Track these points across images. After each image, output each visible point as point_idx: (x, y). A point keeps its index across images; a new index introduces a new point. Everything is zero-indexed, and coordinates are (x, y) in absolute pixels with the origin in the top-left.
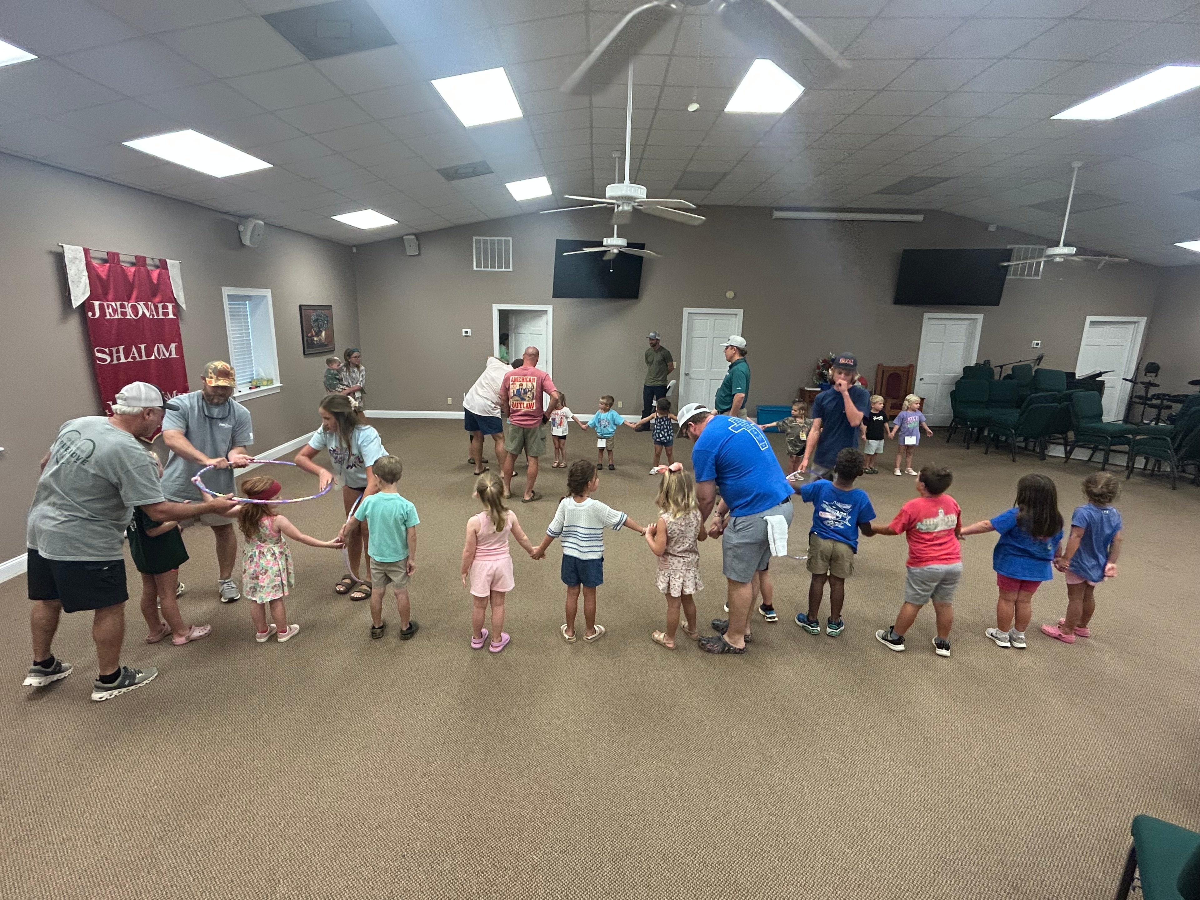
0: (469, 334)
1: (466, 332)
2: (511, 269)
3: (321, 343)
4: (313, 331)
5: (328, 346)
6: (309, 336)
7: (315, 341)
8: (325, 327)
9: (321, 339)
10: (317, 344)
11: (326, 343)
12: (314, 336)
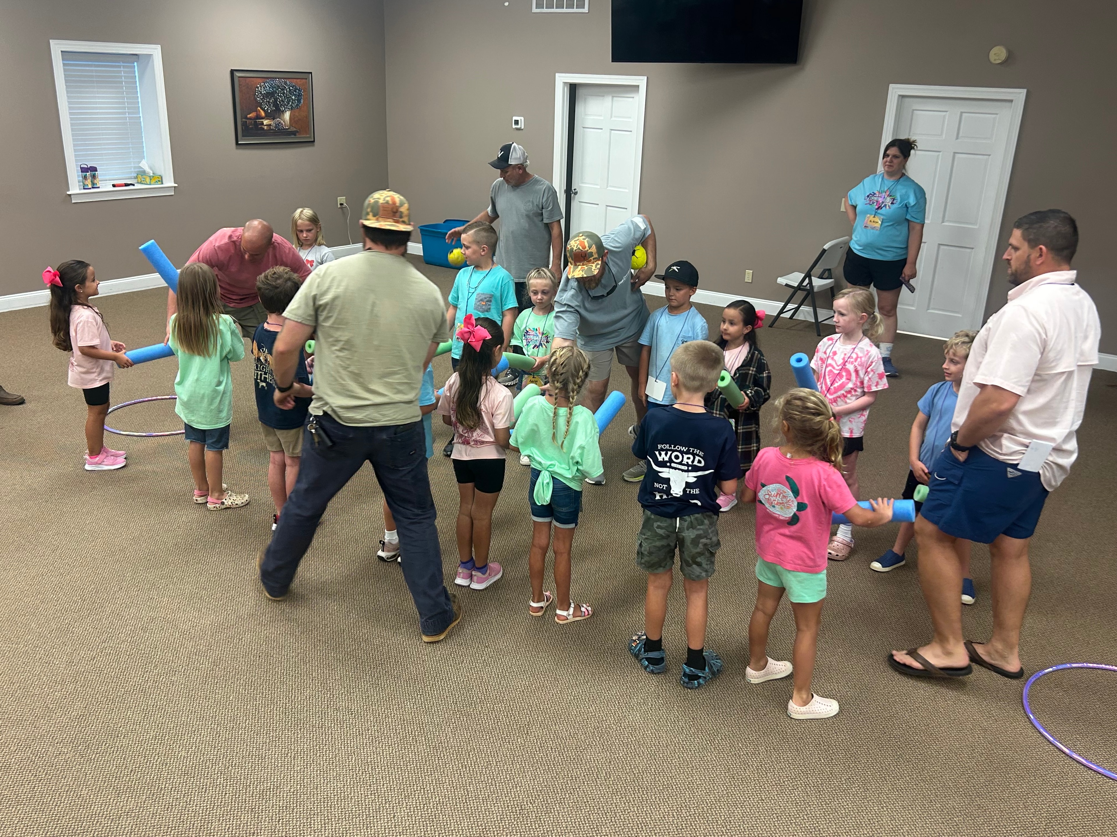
0: (521, 125)
1: (517, 122)
2: (586, 10)
3: (279, 129)
4: (261, 111)
5: (297, 134)
6: (250, 117)
7: (265, 125)
8: (291, 105)
9: (280, 123)
10: (269, 130)
11: (293, 129)
12: (263, 118)
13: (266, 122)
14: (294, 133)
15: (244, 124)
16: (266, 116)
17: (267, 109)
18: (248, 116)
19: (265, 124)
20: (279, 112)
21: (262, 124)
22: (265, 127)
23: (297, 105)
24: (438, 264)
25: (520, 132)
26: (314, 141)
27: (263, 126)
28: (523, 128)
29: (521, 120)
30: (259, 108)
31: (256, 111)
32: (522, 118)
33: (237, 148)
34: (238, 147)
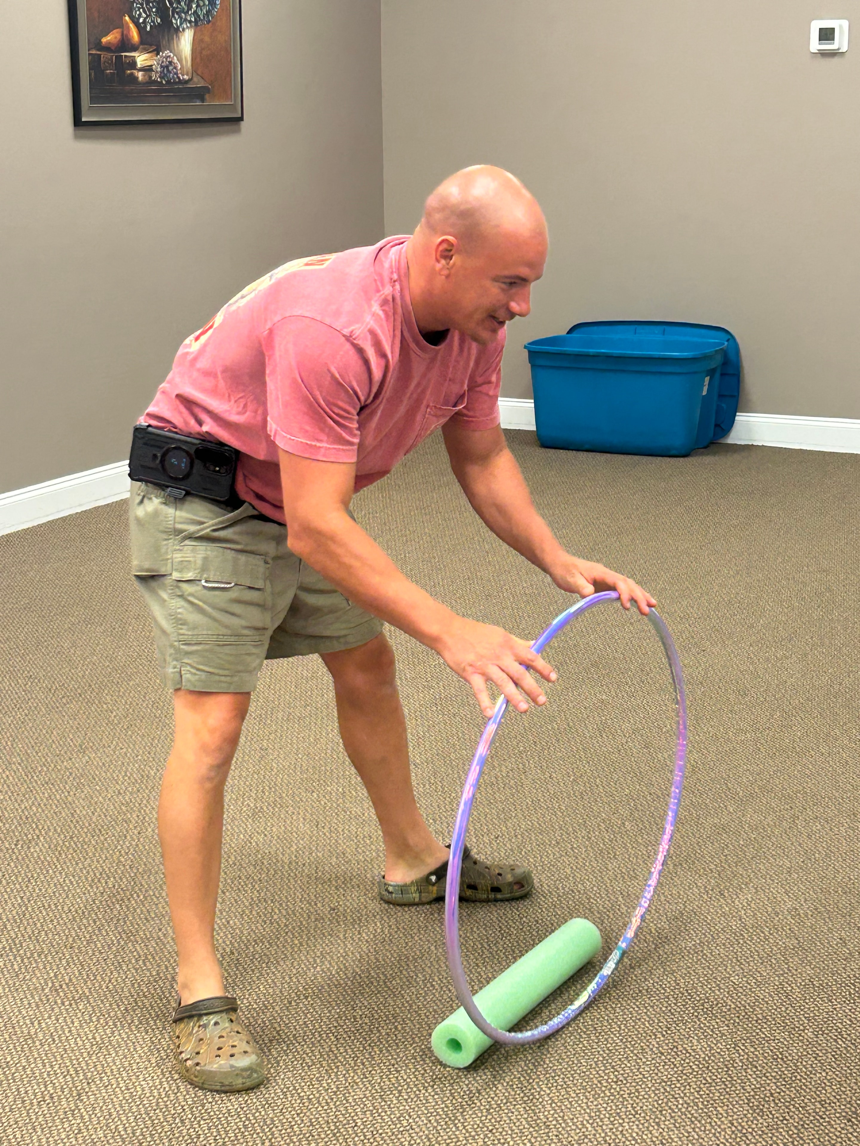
0: (843, 41)
1: (827, 35)
3: (168, 82)
4: (132, 25)
5: (207, 96)
6: (109, 43)
7: (141, 70)
8: (195, 12)
9: (171, 63)
10: (147, 83)
11: (200, 83)
12: (134, 49)
13: (142, 59)
14: (200, 94)
15: (95, 63)
16: (142, 42)
17: (144, 21)
18: (104, 40)
19: (139, 65)
20: (169, 31)
21: (133, 64)
22: (140, 75)
23: (208, 12)
24: (587, 447)
25: (836, 60)
26: (241, 119)
27: (135, 72)
28: (844, 49)
29: (841, 27)
30: (127, 18)
31: (121, 25)
32: (845, 23)
33: (77, 137)
34: (82, 131)
